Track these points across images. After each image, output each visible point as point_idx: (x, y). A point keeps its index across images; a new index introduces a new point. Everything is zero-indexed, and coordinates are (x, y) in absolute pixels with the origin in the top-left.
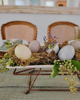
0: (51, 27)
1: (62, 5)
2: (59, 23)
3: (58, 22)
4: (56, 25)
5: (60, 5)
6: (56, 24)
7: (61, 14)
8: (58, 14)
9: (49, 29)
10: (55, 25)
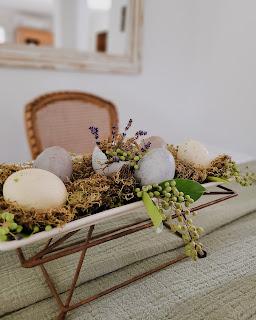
0: (35, 108)
1: (36, 42)
2: (57, 97)
3: (54, 94)
4: (49, 103)
5: (29, 41)
6: (49, 99)
7: (53, 68)
8: (44, 68)
9: (29, 115)
10: (46, 101)
